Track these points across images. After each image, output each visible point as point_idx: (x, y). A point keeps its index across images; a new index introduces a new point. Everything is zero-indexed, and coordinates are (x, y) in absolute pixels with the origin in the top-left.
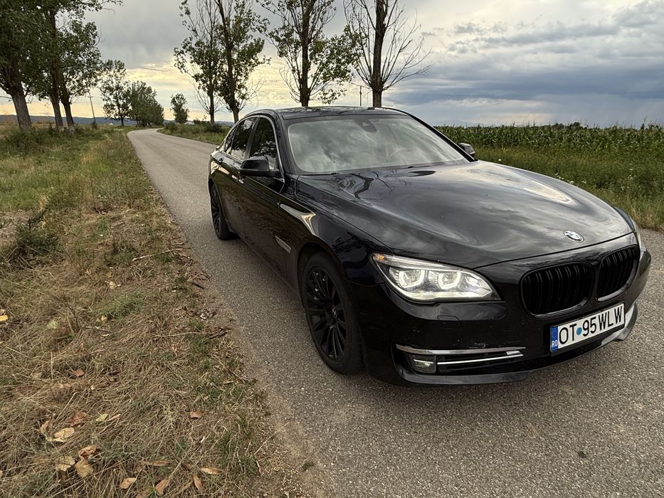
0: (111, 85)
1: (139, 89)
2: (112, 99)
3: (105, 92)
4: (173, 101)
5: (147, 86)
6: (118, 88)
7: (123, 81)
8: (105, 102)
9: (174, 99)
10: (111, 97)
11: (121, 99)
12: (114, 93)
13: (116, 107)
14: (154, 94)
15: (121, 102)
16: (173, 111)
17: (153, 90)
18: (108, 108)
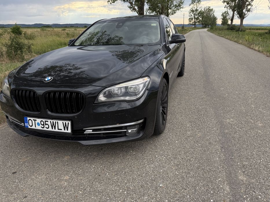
0: (194, 9)
1: (207, 10)
2: (193, 16)
3: (190, 13)
4: (223, 15)
5: (211, 8)
6: (197, 10)
7: (199, 7)
8: (190, 17)
9: (223, 14)
10: (193, 15)
11: (196, 15)
12: (194, 13)
13: (194, 19)
14: (214, 12)
15: (196, 17)
16: (221, 20)
17: (213, 10)
18: (190, 19)
